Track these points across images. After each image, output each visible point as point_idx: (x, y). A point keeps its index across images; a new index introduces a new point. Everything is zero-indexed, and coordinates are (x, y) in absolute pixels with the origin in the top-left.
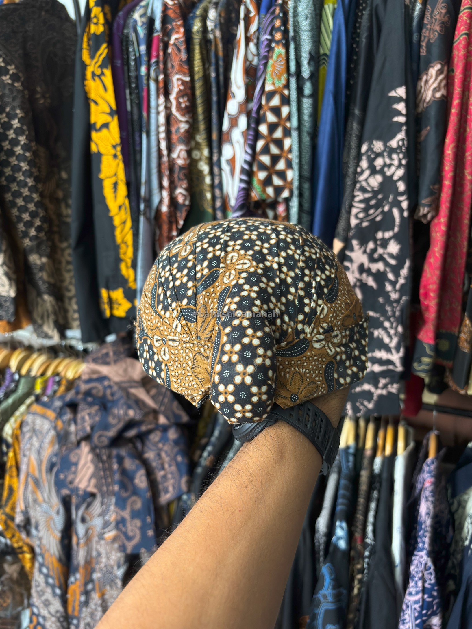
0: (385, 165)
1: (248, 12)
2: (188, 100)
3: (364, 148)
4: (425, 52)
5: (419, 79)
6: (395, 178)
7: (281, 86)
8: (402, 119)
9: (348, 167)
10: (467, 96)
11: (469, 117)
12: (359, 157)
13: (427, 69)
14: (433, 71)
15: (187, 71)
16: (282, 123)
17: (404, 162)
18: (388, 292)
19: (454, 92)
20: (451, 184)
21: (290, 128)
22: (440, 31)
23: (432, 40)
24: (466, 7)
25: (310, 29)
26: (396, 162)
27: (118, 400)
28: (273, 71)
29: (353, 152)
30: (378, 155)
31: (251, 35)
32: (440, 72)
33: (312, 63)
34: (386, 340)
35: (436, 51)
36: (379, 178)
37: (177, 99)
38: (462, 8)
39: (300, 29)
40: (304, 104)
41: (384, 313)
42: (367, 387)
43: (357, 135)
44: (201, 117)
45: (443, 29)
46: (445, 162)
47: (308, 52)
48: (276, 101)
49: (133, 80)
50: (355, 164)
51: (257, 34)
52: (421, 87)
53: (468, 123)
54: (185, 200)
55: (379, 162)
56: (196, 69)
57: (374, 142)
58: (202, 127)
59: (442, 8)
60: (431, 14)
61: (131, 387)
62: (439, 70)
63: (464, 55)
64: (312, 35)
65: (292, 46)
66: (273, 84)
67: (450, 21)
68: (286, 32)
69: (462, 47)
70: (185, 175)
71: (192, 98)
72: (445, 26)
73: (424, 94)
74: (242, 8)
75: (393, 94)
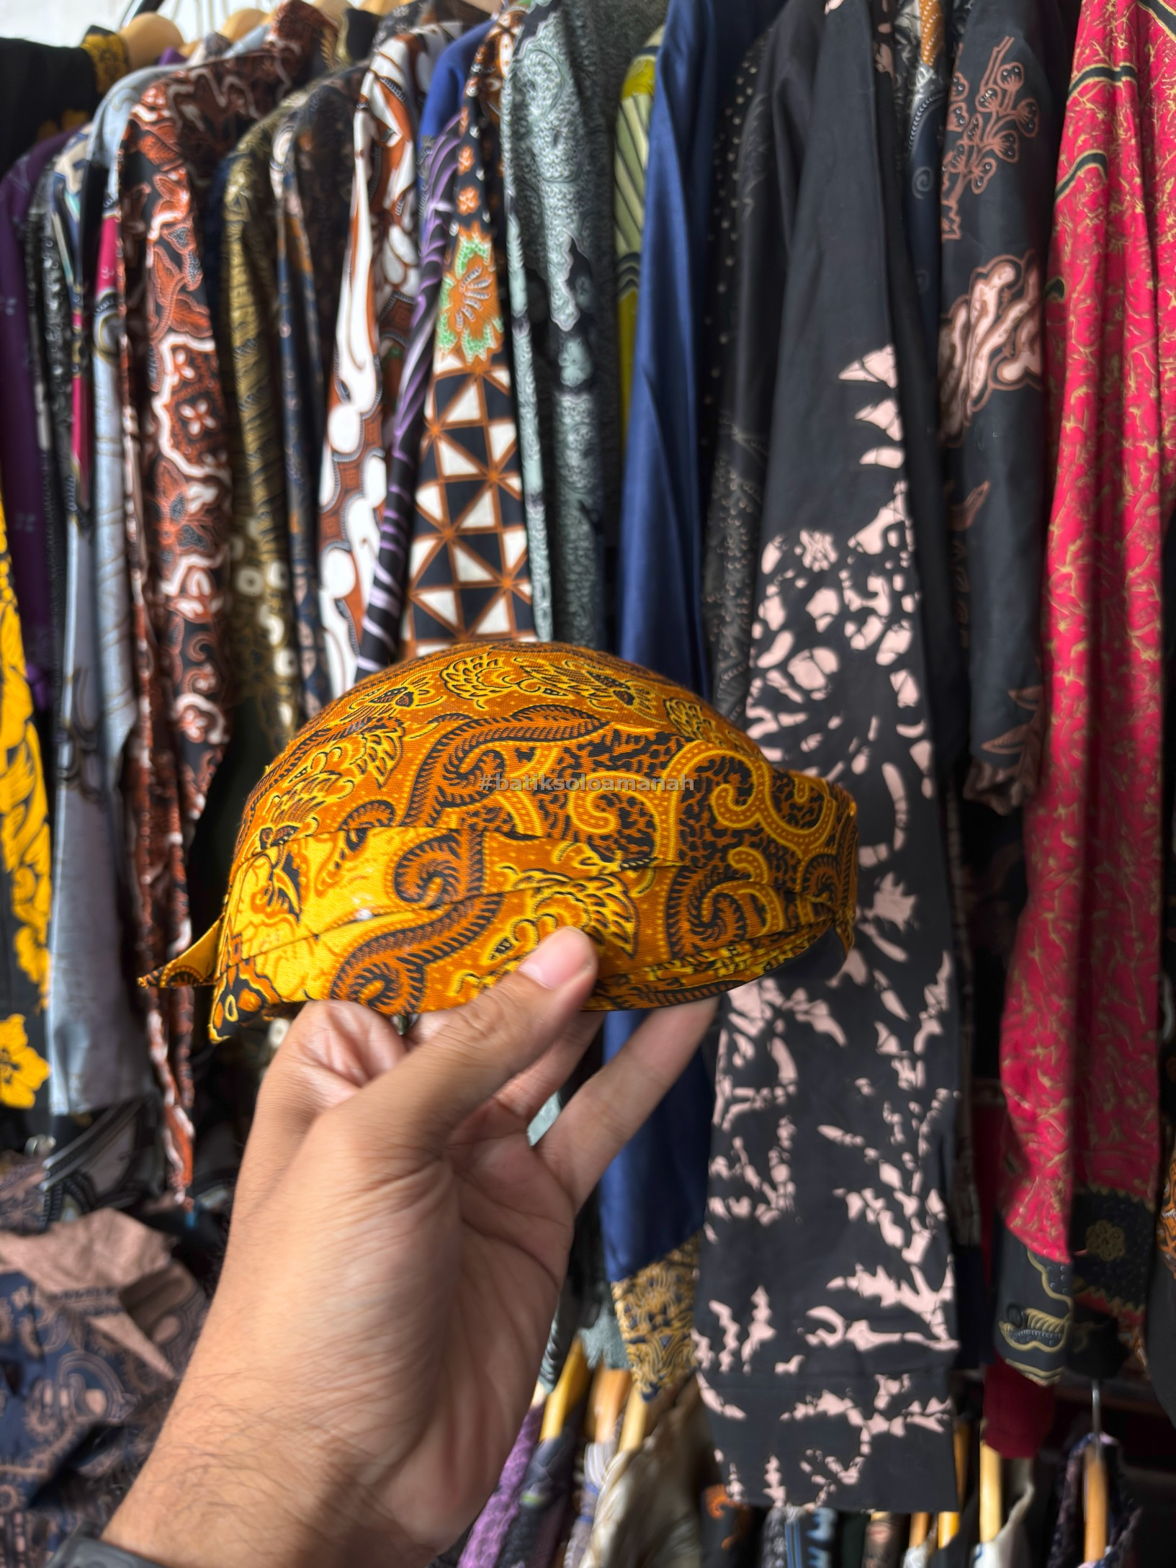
0: (845, 614)
1: (381, 131)
2: (212, 412)
3: (770, 558)
4: (955, 227)
5: (942, 320)
6: (885, 658)
7: (483, 356)
8: (891, 458)
9: (722, 621)
10: (1116, 374)
11: (1128, 444)
12: (754, 586)
13: (966, 288)
14: (987, 292)
15: (204, 322)
16: (494, 476)
17: (908, 604)
18: (889, 1058)
19: (1070, 361)
20: (1082, 682)
21: (523, 492)
22: (1005, 154)
23: (978, 187)
24: (1087, 68)
25: (566, 173)
26: (882, 605)
27: (58, 1355)
28: (457, 309)
29: (735, 572)
30: (819, 580)
31: (394, 204)
32: (1011, 293)
33: (583, 281)
34: (893, 1235)
35: (992, 220)
36: (828, 659)
37: (174, 409)
38: (1076, 75)
39: (539, 175)
40: (566, 413)
41: (877, 1135)
42: (831, 1404)
43: (742, 514)
44: (254, 464)
45: (1016, 146)
46: (1054, 604)
47: (566, 247)
48: (467, 408)
49: (58, 355)
50: (744, 611)
51: (411, 198)
52: (953, 347)
53: (1126, 467)
54: (207, 730)
55: (824, 604)
56: (236, 315)
57: (804, 537)
58: (259, 494)
59: (1004, 78)
60: (970, 101)
61: (99, 1313)
62: (1009, 286)
63: (1096, 229)
64: (578, 192)
65: (513, 230)
66: (458, 351)
67: (1036, 120)
68: (491, 188)
69: (1084, 205)
70: (204, 648)
71: (226, 405)
72: (1022, 138)
73: (965, 369)
74: (359, 119)
75: (853, 373)
